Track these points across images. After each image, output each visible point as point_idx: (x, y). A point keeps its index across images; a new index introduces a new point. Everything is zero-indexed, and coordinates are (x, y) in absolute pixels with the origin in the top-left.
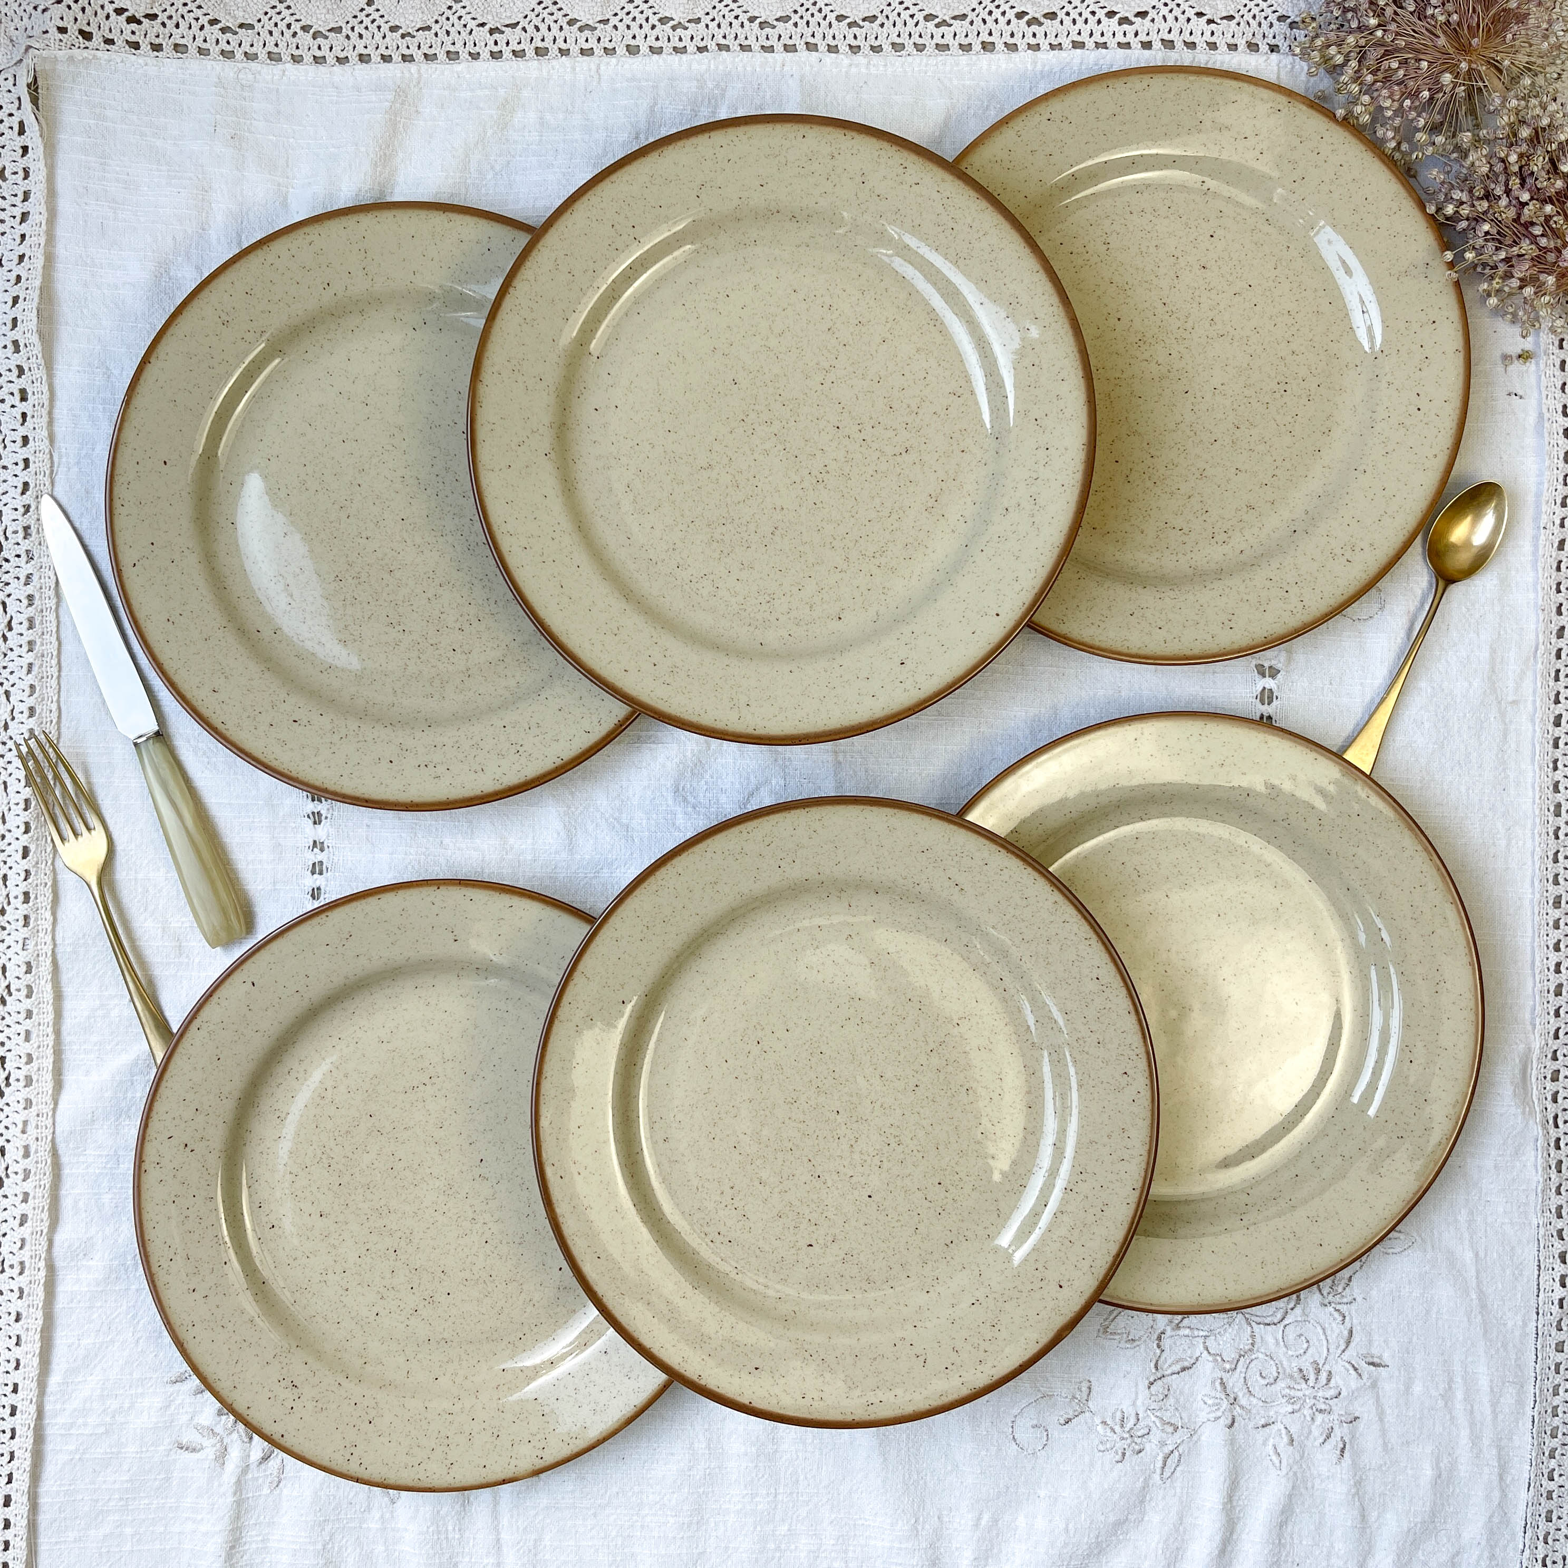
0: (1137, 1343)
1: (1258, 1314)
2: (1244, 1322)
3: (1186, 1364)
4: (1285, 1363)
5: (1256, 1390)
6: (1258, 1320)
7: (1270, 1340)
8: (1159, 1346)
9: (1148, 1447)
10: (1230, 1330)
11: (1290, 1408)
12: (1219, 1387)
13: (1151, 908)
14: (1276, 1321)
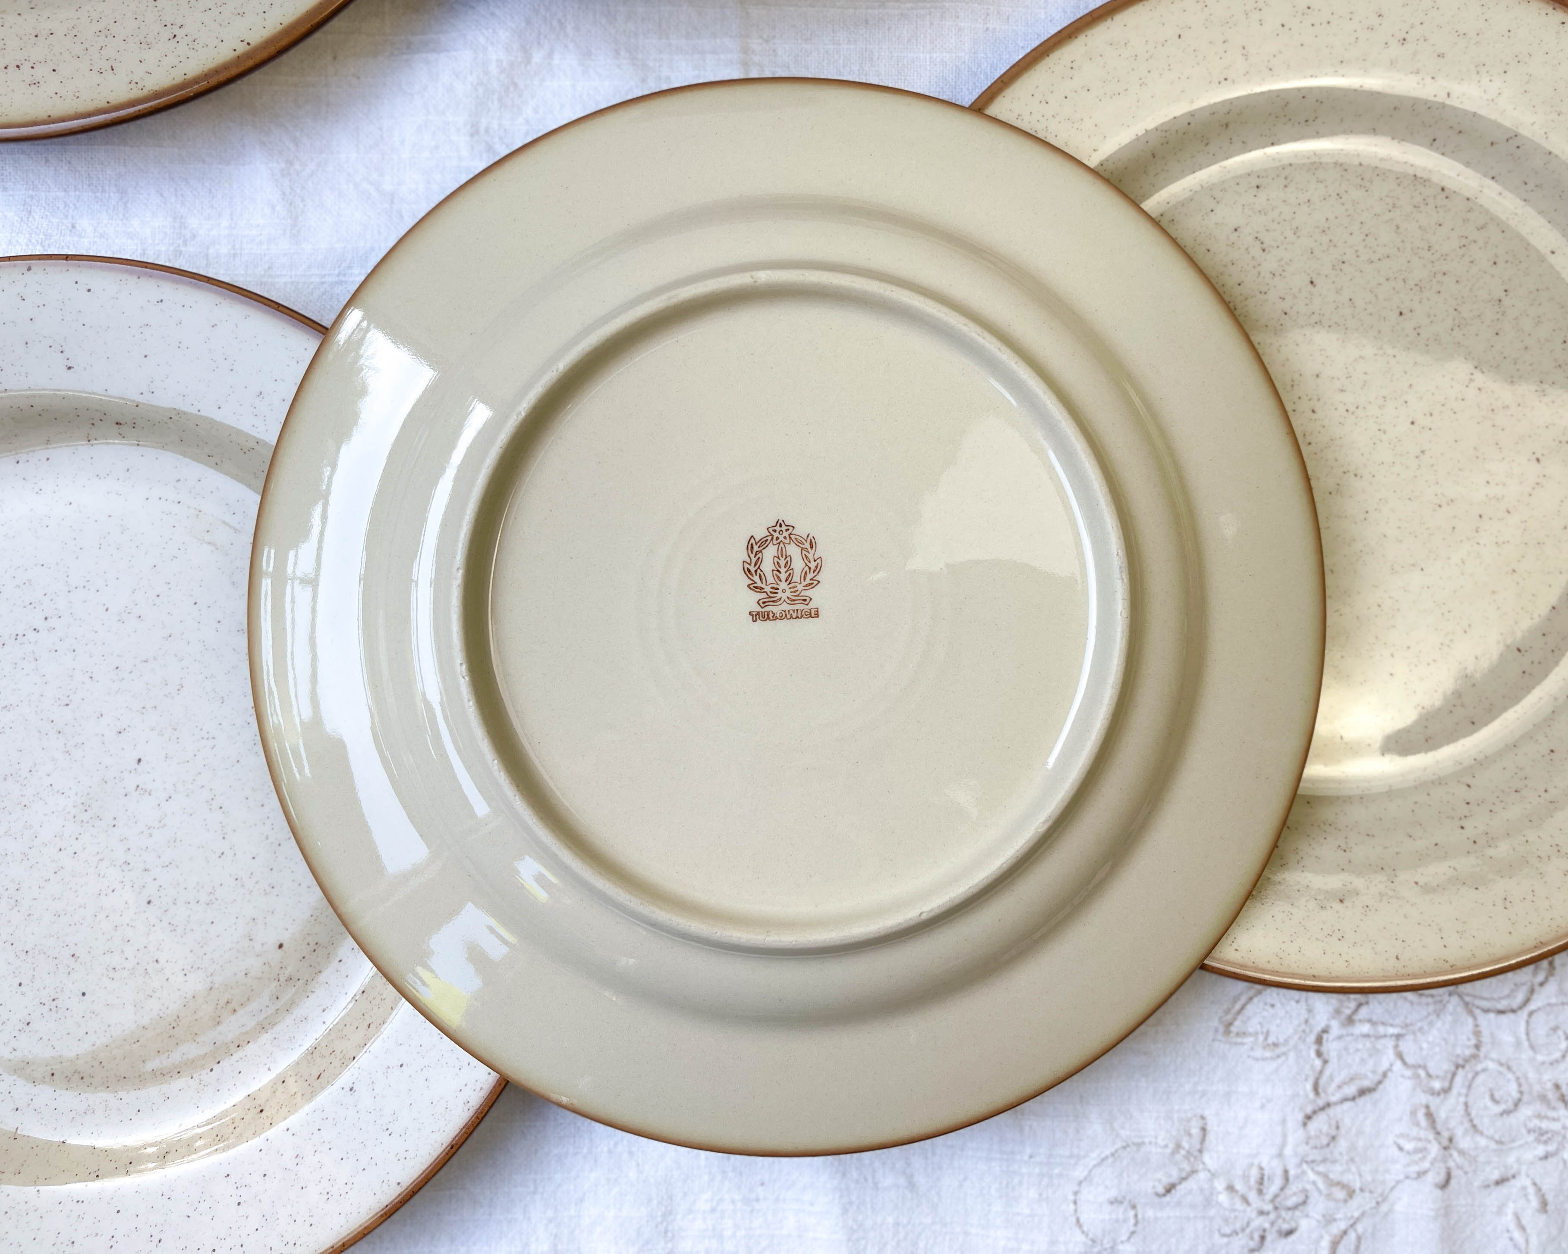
0: (1283, 1049)
1: (1486, 994)
2: (1460, 1009)
3: (1366, 1083)
4: (1531, 1075)
5: (1484, 1123)
6: (1485, 1004)
7: (1507, 1038)
8: (1319, 1054)
9: (1304, 1225)
10: (1439, 1024)
11: (1541, 1150)
12: (1423, 1121)
13: (1286, 306)
14: (1515, 1005)
